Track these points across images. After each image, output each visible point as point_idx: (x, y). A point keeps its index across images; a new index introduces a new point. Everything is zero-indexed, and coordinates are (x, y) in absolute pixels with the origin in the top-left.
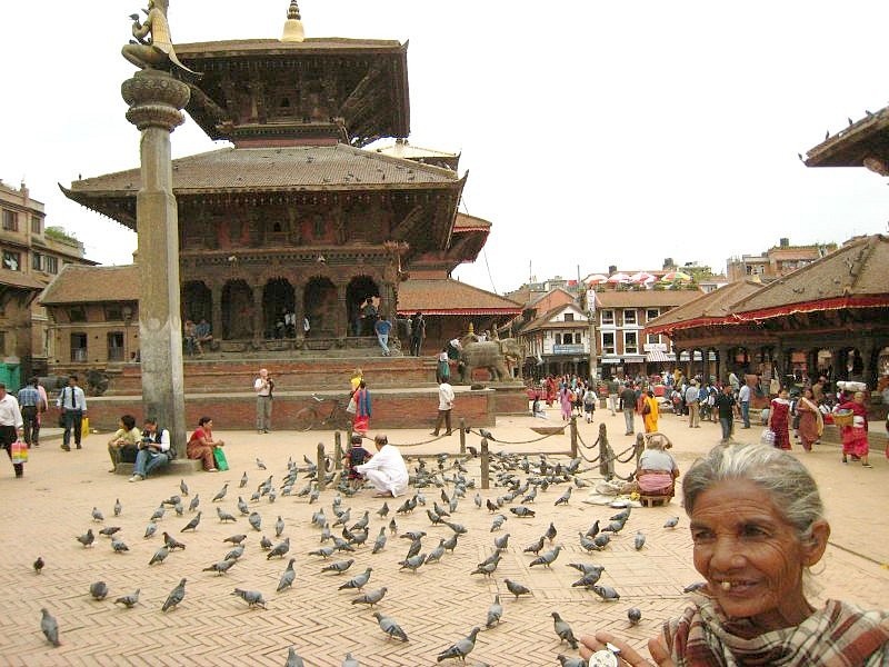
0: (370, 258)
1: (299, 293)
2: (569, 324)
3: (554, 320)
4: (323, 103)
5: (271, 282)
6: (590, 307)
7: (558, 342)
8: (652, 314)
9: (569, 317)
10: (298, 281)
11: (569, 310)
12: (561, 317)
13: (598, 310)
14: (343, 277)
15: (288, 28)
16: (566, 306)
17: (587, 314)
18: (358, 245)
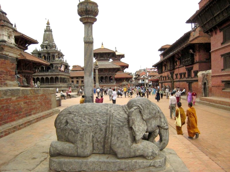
0: (111, 74)
1: (104, 78)
2: (144, 78)
3: (141, 77)
4: (106, 56)
5: (101, 77)
6: (147, 75)
7: (142, 81)
8: (154, 76)
9: (144, 77)
10: (104, 76)
11: (144, 76)
12: (142, 77)
13: (148, 76)
14: (109, 76)
15: (102, 46)
16: (143, 75)
17: (147, 77)
18: (110, 73)
